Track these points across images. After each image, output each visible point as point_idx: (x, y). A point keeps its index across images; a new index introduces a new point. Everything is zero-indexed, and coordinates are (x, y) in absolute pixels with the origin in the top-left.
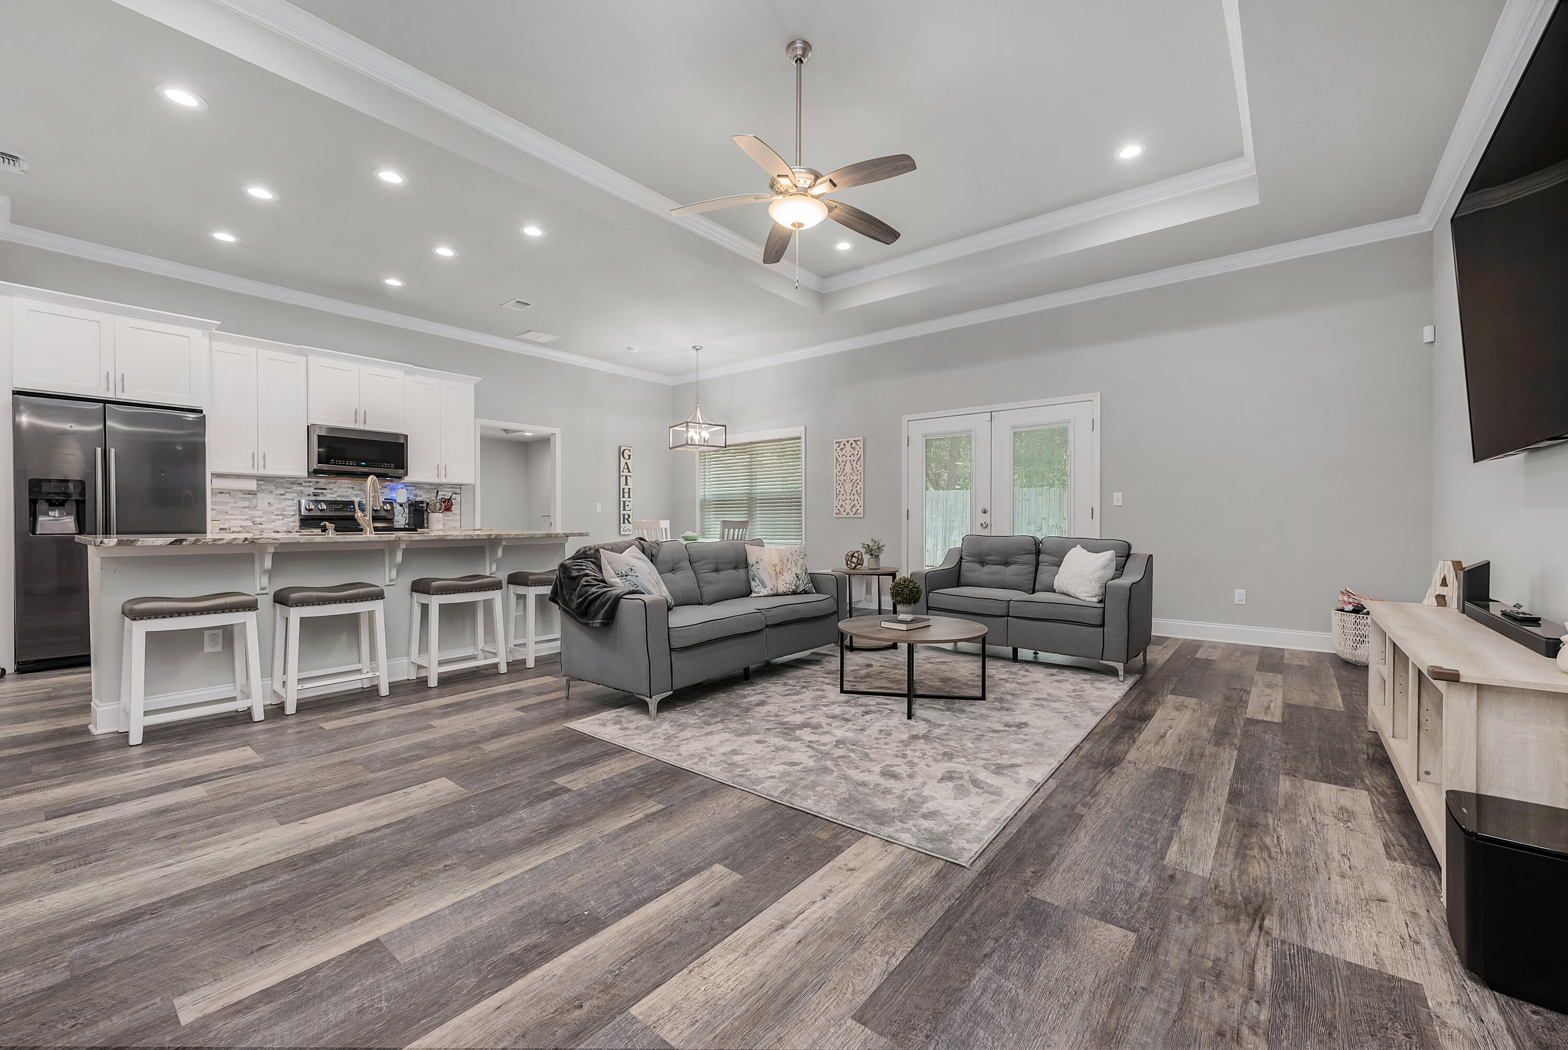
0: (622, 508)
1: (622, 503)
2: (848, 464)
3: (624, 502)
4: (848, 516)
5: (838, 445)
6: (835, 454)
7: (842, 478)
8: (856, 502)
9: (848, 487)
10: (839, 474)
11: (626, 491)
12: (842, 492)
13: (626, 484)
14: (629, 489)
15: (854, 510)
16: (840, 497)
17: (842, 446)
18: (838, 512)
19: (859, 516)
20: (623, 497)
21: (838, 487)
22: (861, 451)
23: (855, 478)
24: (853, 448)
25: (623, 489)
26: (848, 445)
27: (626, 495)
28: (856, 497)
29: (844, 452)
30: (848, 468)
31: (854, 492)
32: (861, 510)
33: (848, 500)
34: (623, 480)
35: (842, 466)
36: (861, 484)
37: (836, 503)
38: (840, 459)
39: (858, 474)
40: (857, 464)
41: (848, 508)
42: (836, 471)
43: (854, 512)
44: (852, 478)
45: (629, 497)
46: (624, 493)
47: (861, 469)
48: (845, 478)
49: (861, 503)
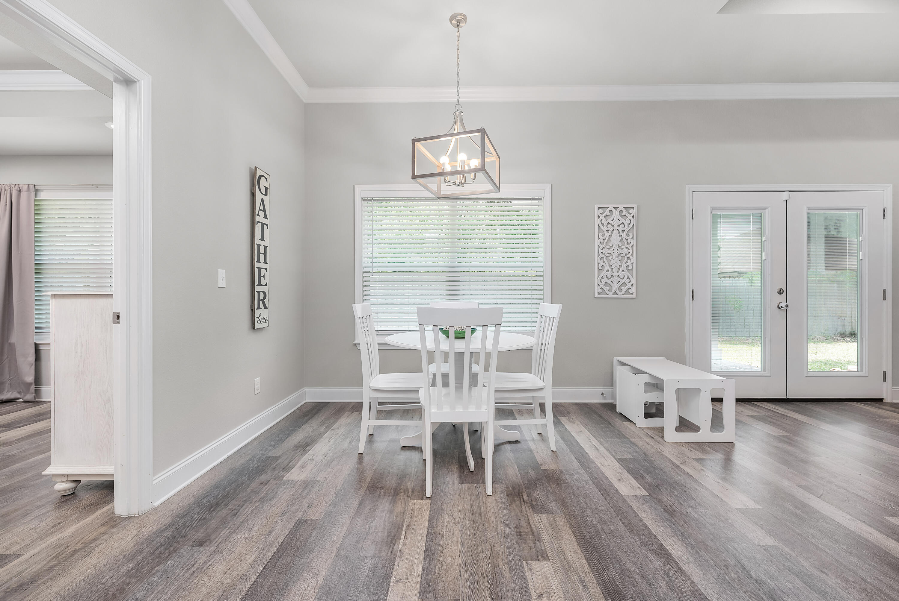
0: (256, 282)
1: (256, 271)
2: (615, 235)
3: (259, 269)
4: (615, 296)
5: (601, 211)
6: (597, 222)
7: (606, 251)
8: (626, 280)
9: (615, 262)
10: (601, 247)
11: (262, 250)
12: (607, 267)
13: (262, 239)
14: (266, 247)
15: (624, 289)
16: (604, 273)
17: (607, 212)
18: (600, 291)
19: (631, 296)
20: (259, 261)
21: (601, 262)
22: (634, 221)
23: (625, 251)
24: (621, 216)
25: (259, 246)
26: (616, 213)
27: (262, 257)
28: (627, 274)
29: (610, 221)
30: (615, 239)
31: (624, 267)
32: (633, 290)
33: (615, 277)
34: (258, 228)
35: (607, 236)
36: (633, 260)
37: (597, 281)
38: (604, 228)
39: (630, 247)
40: (628, 235)
41: (615, 287)
42: (597, 242)
43: (623, 292)
44: (620, 251)
45: (265, 262)
46: (259, 253)
47: (633, 242)
48: (611, 251)
49: (633, 281)
